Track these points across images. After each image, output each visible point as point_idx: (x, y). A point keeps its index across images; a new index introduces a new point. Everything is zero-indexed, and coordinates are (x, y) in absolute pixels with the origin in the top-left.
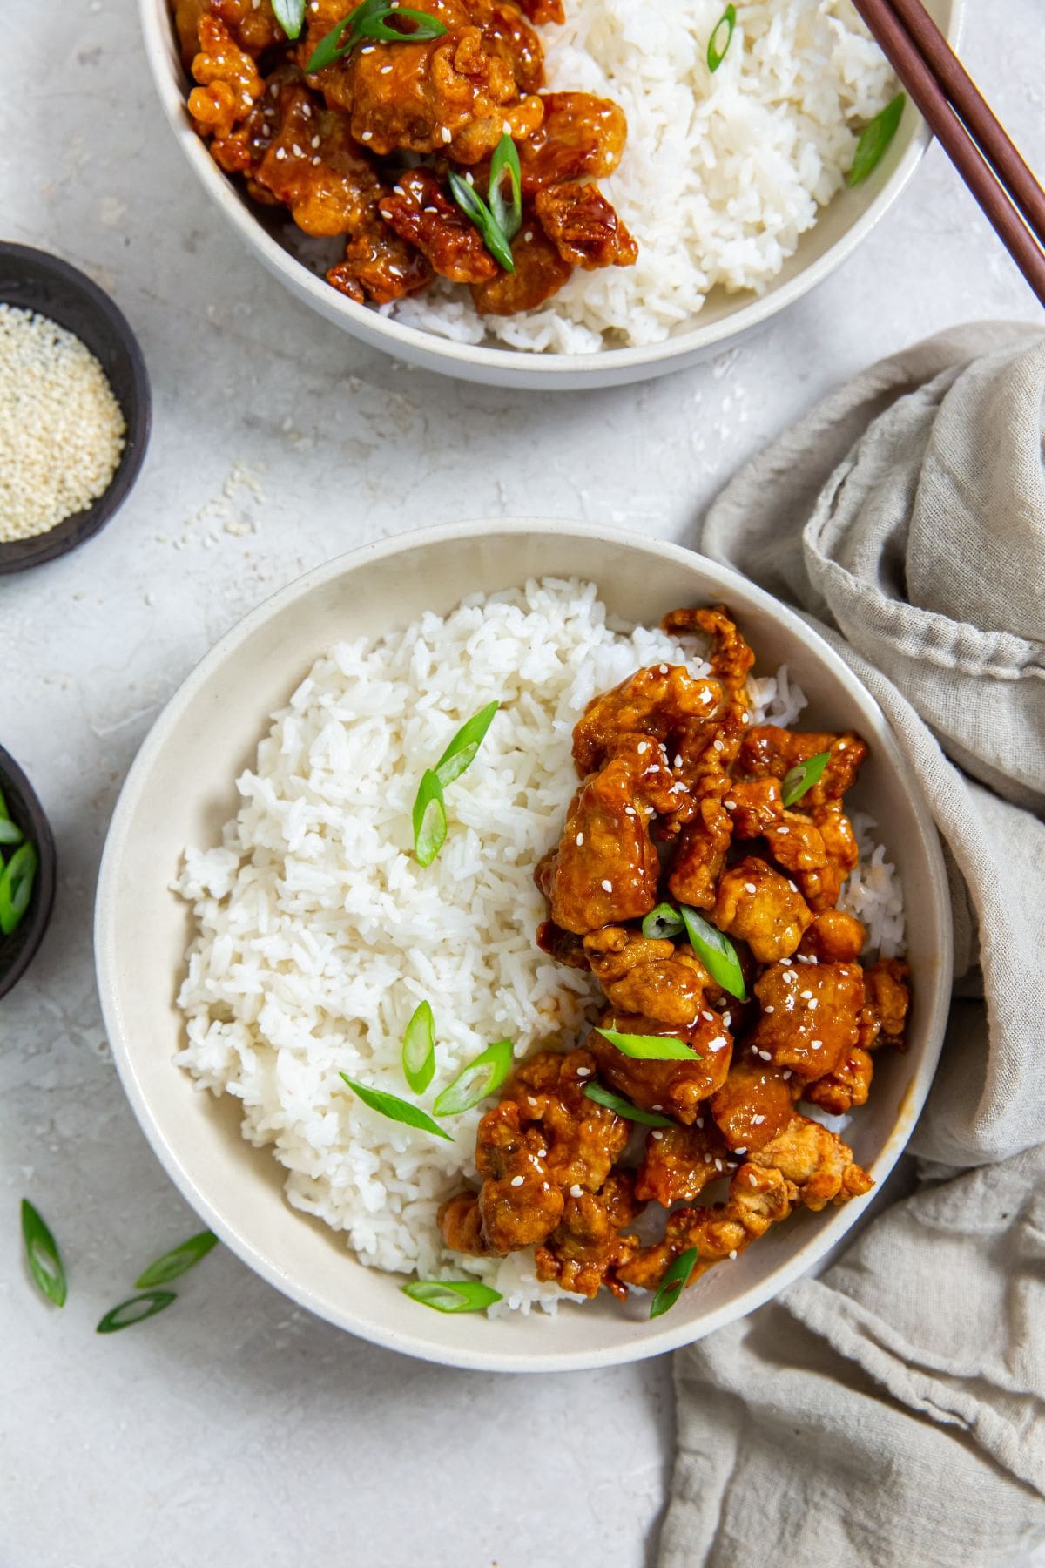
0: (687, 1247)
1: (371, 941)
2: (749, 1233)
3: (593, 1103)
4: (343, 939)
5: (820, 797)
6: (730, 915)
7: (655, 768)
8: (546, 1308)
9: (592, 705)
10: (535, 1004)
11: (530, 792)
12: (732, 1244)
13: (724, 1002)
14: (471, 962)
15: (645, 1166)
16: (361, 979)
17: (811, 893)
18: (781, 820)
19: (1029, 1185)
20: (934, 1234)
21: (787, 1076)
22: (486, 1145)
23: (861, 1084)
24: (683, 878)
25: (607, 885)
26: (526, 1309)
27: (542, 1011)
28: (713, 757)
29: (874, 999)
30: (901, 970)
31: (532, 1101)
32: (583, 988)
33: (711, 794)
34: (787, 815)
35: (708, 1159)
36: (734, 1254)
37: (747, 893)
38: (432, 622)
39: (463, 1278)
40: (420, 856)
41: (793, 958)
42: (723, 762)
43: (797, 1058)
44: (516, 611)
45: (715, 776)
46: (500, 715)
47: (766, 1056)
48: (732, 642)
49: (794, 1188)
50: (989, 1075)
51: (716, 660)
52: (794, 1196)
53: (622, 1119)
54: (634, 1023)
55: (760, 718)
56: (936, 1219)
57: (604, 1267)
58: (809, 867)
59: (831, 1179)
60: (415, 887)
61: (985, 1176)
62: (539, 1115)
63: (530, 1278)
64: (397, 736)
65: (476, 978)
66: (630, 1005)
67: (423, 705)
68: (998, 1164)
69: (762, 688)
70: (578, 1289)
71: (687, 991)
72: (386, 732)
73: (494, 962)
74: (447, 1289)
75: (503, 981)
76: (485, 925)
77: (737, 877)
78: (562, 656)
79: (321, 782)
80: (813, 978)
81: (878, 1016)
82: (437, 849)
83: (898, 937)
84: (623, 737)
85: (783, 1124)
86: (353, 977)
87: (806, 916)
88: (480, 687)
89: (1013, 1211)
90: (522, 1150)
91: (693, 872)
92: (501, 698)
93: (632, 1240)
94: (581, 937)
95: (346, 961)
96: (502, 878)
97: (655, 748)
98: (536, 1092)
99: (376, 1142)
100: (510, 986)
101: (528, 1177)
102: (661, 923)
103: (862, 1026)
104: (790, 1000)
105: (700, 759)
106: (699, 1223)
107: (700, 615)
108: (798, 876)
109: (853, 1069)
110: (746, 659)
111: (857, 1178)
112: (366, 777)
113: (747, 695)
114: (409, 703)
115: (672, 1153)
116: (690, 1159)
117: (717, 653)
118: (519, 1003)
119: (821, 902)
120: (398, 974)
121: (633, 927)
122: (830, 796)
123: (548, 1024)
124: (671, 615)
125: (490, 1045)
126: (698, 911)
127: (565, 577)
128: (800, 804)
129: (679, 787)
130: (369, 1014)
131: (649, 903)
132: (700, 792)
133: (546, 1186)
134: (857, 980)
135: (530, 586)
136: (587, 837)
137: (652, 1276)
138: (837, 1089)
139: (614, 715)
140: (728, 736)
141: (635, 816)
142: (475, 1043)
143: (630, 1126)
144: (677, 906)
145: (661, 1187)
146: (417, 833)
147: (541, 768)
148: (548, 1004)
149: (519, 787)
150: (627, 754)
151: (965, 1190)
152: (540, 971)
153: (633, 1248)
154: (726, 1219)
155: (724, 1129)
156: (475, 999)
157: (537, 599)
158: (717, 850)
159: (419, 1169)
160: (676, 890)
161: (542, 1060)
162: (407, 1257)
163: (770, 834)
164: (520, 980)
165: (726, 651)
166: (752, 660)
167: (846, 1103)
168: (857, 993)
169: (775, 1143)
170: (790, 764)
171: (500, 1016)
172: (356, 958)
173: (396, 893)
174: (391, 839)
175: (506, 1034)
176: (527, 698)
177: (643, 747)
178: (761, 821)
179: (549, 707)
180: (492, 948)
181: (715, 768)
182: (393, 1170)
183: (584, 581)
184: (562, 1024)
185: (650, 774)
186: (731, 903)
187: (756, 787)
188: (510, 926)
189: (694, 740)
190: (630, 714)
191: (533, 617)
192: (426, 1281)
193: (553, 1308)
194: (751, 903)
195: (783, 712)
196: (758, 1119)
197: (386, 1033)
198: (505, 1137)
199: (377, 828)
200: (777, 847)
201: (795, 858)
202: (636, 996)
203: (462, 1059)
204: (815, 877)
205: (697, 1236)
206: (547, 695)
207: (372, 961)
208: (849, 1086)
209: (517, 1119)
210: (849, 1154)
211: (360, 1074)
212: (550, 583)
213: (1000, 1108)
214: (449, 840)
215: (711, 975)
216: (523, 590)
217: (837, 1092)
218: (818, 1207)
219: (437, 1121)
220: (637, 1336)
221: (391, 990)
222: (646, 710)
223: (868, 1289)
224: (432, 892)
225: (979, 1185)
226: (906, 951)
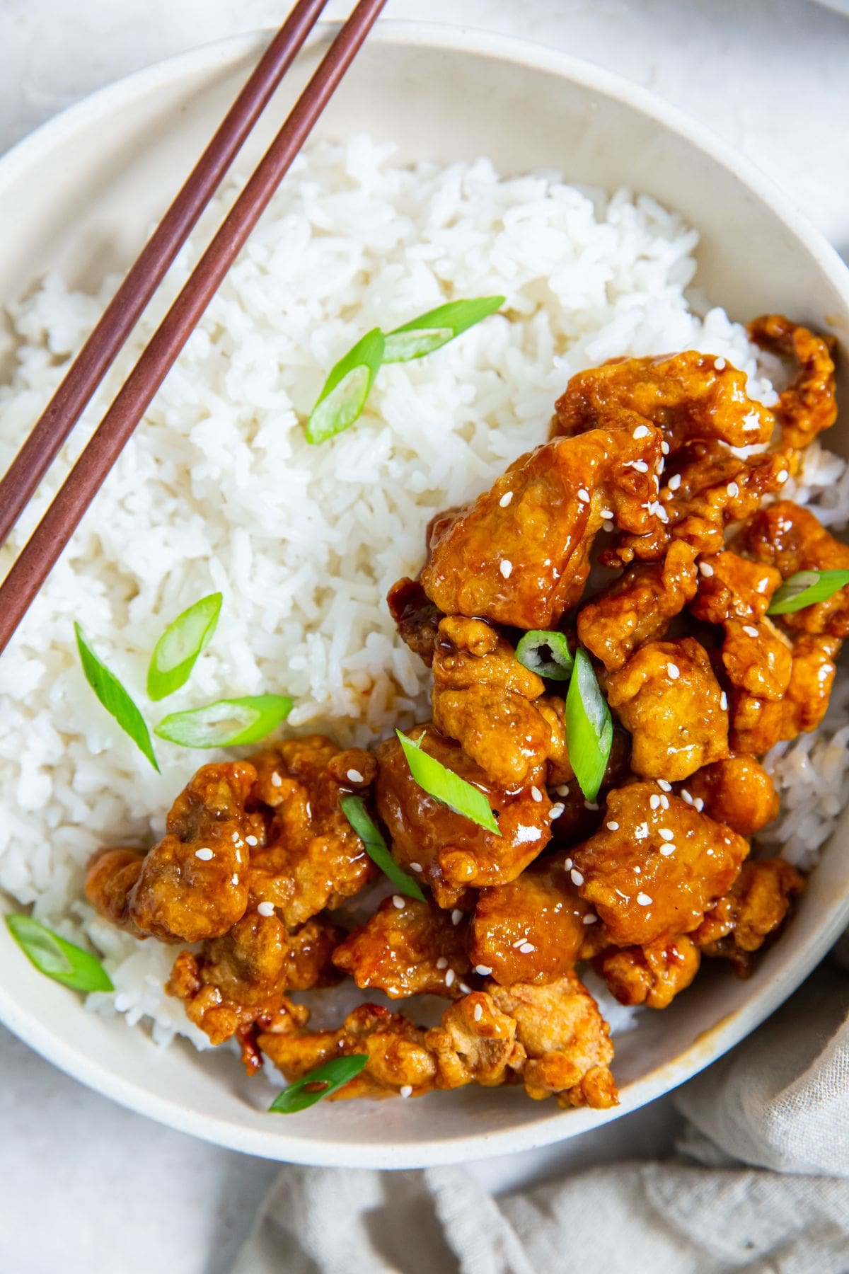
0: (358, 1050)
1: (199, 493)
2: (437, 1079)
3: (344, 820)
4: (168, 473)
5: (816, 623)
6: (629, 689)
7: (641, 467)
8: (158, 1034)
9: (613, 362)
10: (346, 673)
11: (482, 427)
12: (411, 1077)
13: (565, 791)
14: (299, 584)
15: (362, 930)
16: (162, 532)
17: (741, 722)
18: (756, 622)
19: (799, 1223)
20: (655, 1219)
21: (588, 919)
22: (193, 797)
23: (670, 984)
24: (602, 614)
25: (506, 568)
26: (132, 1019)
27: (349, 685)
28: (717, 502)
29: (743, 895)
30: (795, 880)
31: (277, 780)
32: (412, 687)
33: (691, 539)
34: (767, 622)
35: (441, 964)
36: (407, 1091)
37: (665, 675)
38: (484, 171)
39: (81, 942)
40: (312, 426)
41: (677, 787)
42: (728, 515)
43: (611, 901)
44: (587, 207)
45: (708, 523)
46: (499, 323)
47: (577, 878)
48: (820, 385)
49: (522, 1053)
50: (826, 1052)
51: (788, 395)
52: (516, 1064)
53: (368, 858)
54: (444, 751)
55: (801, 498)
56: (668, 1202)
57: (248, 1017)
58: (756, 689)
59: (571, 1068)
60: (286, 461)
61: (754, 1183)
62: (275, 801)
63: (157, 983)
64: (365, 279)
65: (295, 607)
66: (453, 725)
67: (416, 253)
68: (777, 1174)
69: (821, 465)
70: (204, 1024)
71: (530, 746)
72: (357, 264)
73: (326, 602)
74: (56, 945)
75: (324, 627)
76: (341, 551)
77: (665, 652)
78: (611, 294)
79: (247, 279)
80: (686, 822)
81: (735, 916)
82: (336, 431)
83: (814, 842)
84: (625, 412)
85: (553, 973)
86: (154, 525)
87: (720, 745)
88: (494, 271)
89: (763, 1245)
90: (231, 823)
91: (617, 614)
92: (513, 301)
93: (300, 1012)
94: (442, 616)
95: (158, 503)
96: (392, 508)
97: (655, 444)
98: (286, 773)
99: (72, 726)
100: (330, 637)
101: (219, 858)
102: (545, 653)
103: (710, 916)
104: (642, 832)
105: (701, 494)
106: (387, 1032)
107: (799, 333)
108: (736, 694)
109: (671, 961)
110: (824, 415)
111: (601, 1085)
112: (302, 302)
113: (801, 462)
114: (401, 243)
115: (403, 931)
116: (420, 950)
117: (795, 388)
118: (328, 661)
119: (747, 741)
120: (206, 550)
121: (509, 636)
122: (829, 629)
123: (345, 704)
124: (765, 319)
125: (266, 694)
126: (597, 665)
127: (669, 209)
128: (789, 619)
129: (656, 509)
130: (150, 577)
131: (543, 618)
132: (680, 532)
133: (235, 880)
134: (736, 857)
135: (621, 196)
136: (517, 500)
137: (297, 1062)
138: (638, 971)
139: (630, 385)
140: (750, 486)
141: (587, 506)
142: (250, 680)
143: (374, 875)
144: (575, 644)
145: (367, 961)
146: (324, 395)
147: (510, 407)
148: (361, 681)
149: (473, 416)
150: (619, 431)
151: (721, 1187)
152: (373, 638)
153: (295, 1021)
154: (421, 1045)
155: (478, 933)
156: (279, 631)
157: (622, 212)
158: (660, 608)
159: (105, 790)
160: (584, 624)
161: (316, 744)
162: (32, 884)
163: (733, 629)
164: (343, 636)
165: (806, 391)
166: (831, 420)
167: (640, 995)
168: (727, 872)
169: (529, 989)
170: (804, 566)
171: (296, 663)
172: (171, 504)
173: (259, 453)
174: (290, 391)
175: (293, 690)
176: (542, 320)
177: (642, 432)
178: (731, 607)
179: (562, 344)
180: (334, 582)
181: (714, 513)
182: (73, 772)
183: (687, 224)
184: (363, 714)
185: (631, 469)
186: (640, 675)
187: (748, 566)
188: (368, 570)
189: (708, 469)
190: (650, 394)
191: (603, 229)
192: (38, 923)
193: (165, 1039)
194: (664, 689)
195: (832, 506)
196: (527, 948)
197: (156, 610)
198: (221, 799)
199: (281, 368)
200: (732, 646)
201: (746, 671)
202: (466, 717)
203: (226, 689)
204: (757, 705)
205: (376, 1046)
206: (568, 331)
207: (187, 519)
208: (654, 977)
209: (247, 790)
210: (609, 1055)
211: (99, 639)
212: (647, 206)
213: (815, 1097)
214: (355, 430)
215: (567, 748)
216: (610, 197)
217: (636, 975)
218: (537, 1094)
219: (155, 742)
220: (241, 1121)
221: (190, 564)
222: (672, 399)
223: (542, 1240)
224: (302, 477)
225: (739, 1188)
226: (814, 867)
